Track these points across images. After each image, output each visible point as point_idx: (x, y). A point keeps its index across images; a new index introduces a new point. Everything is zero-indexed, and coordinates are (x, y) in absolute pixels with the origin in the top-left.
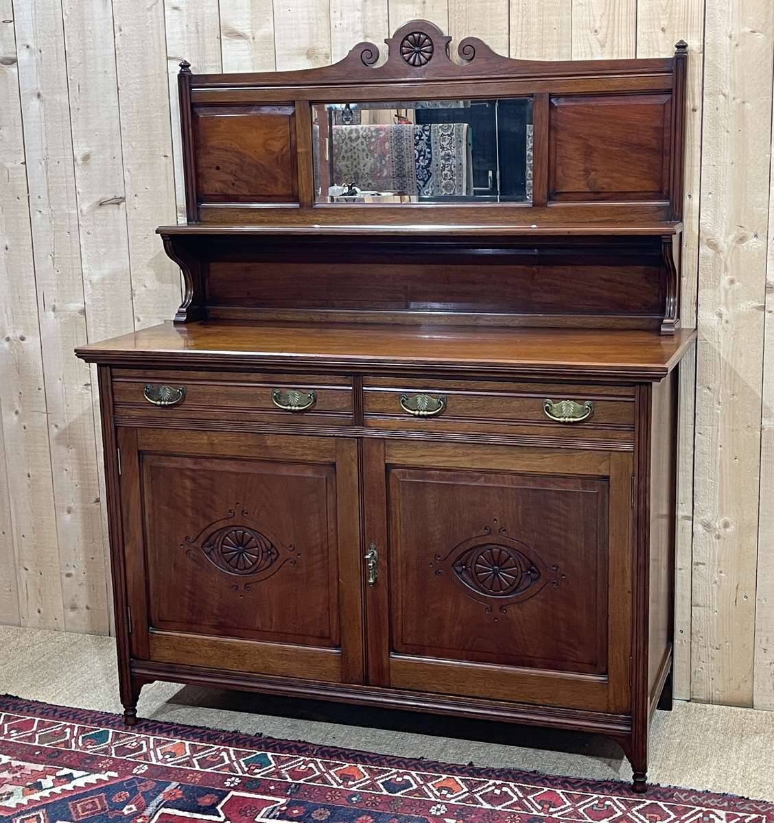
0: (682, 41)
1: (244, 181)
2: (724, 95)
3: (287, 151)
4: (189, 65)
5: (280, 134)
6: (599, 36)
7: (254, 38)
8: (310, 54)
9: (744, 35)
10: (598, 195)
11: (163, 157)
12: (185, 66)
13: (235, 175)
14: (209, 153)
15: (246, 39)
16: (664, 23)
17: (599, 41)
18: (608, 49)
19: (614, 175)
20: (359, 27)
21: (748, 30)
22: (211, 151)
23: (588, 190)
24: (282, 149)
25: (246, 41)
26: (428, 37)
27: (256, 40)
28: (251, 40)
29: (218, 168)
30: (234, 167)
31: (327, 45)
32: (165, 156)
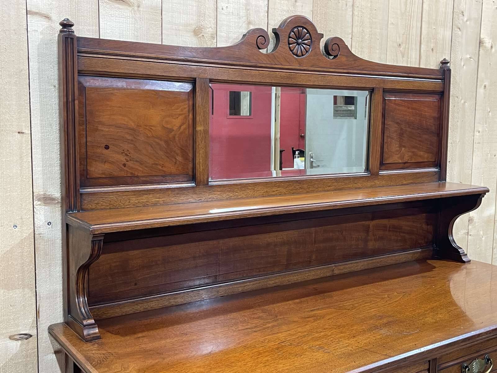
0: (445, 59)
1: (137, 161)
2: (457, 97)
3: (185, 129)
4: (72, 25)
5: (178, 111)
6: (401, 49)
7: (139, 7)
8: (197, 32)
9: (467, 59)
10: (405, 165)
11: (17, 134)
12: (66, 25)
13: (126, 155)
14: (97, 130)
15: (130, 6)
16: (432, 45)
17: (401, 52)
18: (405, 59)
19: (414, 150)
20: (243, 13)
21: (468, 56)
22: (100, 127)
23: (400, 161)
24: (180, 127)
25: (130, 9)
26: (308, 32)
27: (141, 9)
28: (136, 8)
29: (107, 147)
30: (126, 146)
31: (213, 26)
32: (19, 133)
